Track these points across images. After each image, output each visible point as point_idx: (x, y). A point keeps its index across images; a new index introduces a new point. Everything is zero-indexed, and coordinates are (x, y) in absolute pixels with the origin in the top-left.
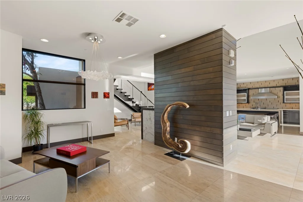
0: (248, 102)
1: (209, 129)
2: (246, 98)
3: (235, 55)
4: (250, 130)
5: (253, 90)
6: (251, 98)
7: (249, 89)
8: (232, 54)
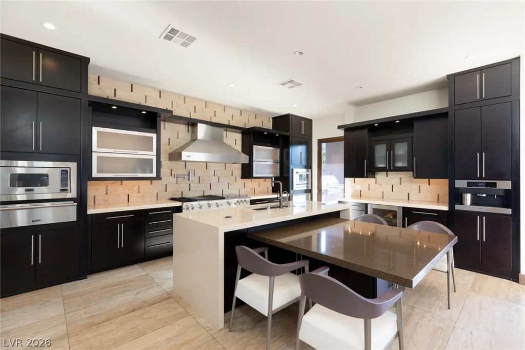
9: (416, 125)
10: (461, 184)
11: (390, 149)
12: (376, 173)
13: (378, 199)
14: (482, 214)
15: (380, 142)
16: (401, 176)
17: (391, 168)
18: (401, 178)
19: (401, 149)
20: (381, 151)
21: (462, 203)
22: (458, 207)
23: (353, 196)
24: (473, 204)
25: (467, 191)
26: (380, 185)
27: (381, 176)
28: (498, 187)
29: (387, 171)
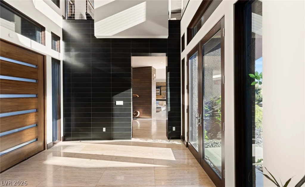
0: (160, 95)
1: (147, 105)
2: (159, 92)
3: (156, 75)
4: (160, 108)
5: (163, 87)
6: (162, 92)
7: (161, 86)
8: (155, 76)
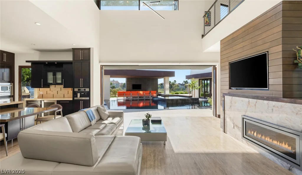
9: (64, 66)
10: (76, 90)
11: (54, 75)
12: (50, 85)
13: (51, 98)
14: (82, 100)
15: (50, 71)
16: (61, 87)
17: (55, 83)
18: (61, 88)
19: (59, 76)
20: (50, 76)
21: (77, 97)
22: (75, 98)
23: (38, 98)
24: (80, 97)
25: (78, 92)
26: (52, 91)
27: (52, 87)
28: (86, 91)
29: (55, 85)
